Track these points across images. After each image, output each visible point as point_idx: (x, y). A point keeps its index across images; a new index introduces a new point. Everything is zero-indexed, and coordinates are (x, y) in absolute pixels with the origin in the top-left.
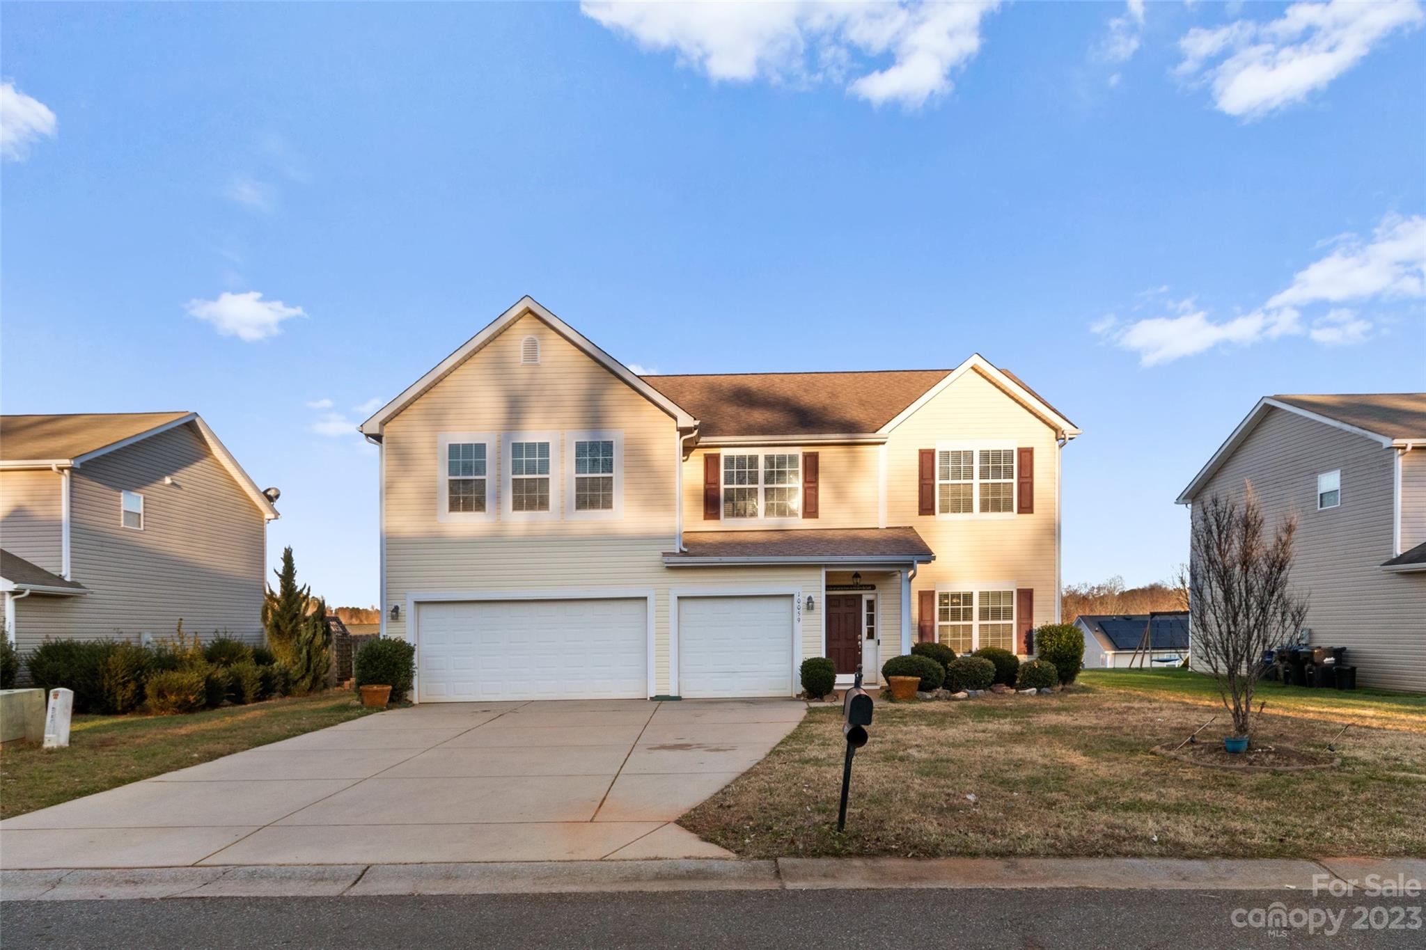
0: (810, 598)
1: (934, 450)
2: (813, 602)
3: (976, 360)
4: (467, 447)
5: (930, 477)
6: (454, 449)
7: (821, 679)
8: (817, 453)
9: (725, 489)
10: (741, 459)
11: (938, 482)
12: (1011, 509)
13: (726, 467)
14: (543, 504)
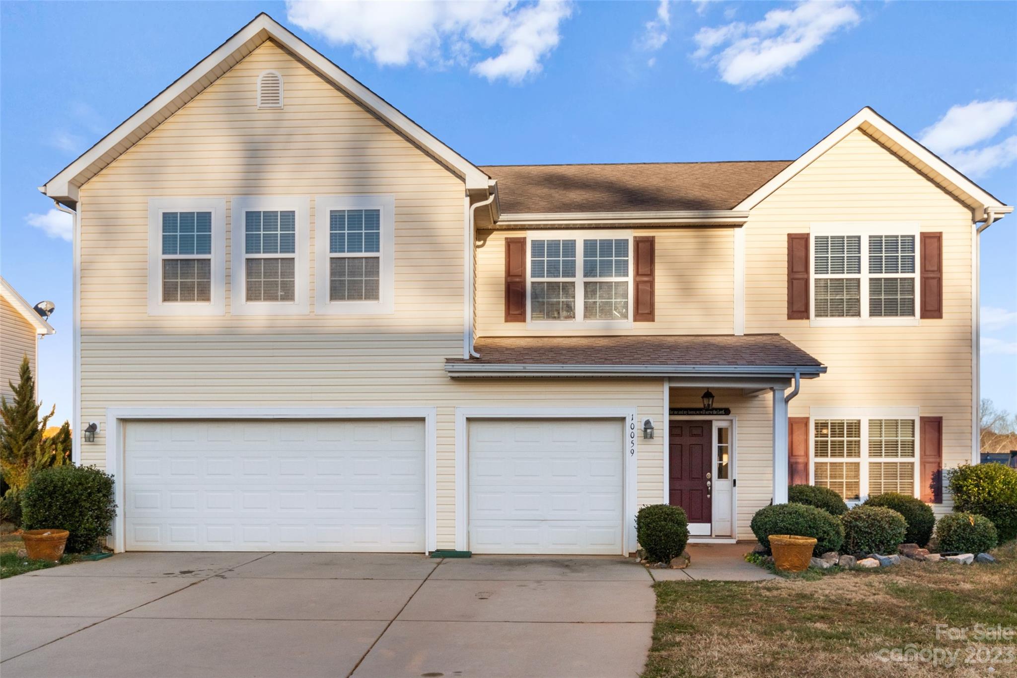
0: (647, 423)
1: (808, 234)
2: (652, 428)
3: (866, 116)
4: (187, 217)
5: (803, 269)
6: (169, 220)
7: (666, 535)
8: (653, 237)
9: (533, 283)
10: (554, 245)
11: (813, 276)
12: (912, 313)
13: (533, 256)
14: (288, 294)
